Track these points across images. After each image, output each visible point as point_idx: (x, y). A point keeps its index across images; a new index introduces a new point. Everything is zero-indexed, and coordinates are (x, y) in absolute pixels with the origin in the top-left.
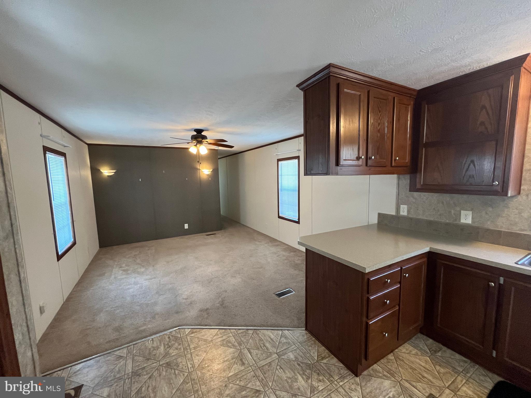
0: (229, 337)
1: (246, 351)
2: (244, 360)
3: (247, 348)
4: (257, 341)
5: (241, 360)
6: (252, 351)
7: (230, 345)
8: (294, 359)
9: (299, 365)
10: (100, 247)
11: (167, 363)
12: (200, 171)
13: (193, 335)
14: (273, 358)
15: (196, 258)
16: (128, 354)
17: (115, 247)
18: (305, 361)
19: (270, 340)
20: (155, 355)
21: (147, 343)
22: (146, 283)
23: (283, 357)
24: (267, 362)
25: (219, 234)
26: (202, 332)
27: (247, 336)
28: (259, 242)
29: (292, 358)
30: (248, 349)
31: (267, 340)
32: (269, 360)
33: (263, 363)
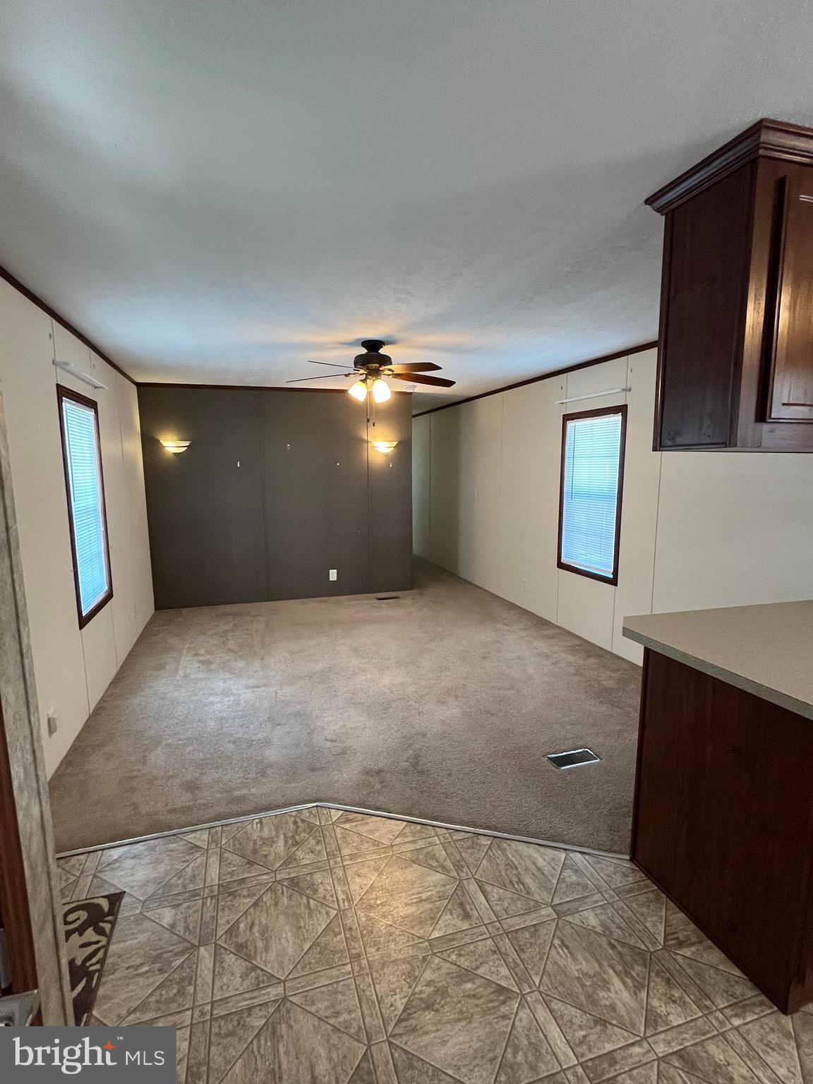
0: (431, 844)
1: (473, 887)
2: (468, 907)
3: (475, 879)
4: (502, 867)
5: (461, 905)
6: (489, 888)
7: (435, 864)
8: (599, 930)
9: (613, 947)
10: (156, 608)
11: (292, 879)
12: (370, 445)
13: (347, 826)
14: (543, 916)
15: (355, 650)
16: (211, 844)
17: (185, 611)
18: (631, 942)
19: (533, 868)
20: (266, 856)
21: (249, 827)
22: (247, 695)
23: (569, 918)
24: (527, 924)
25: (407, 598)
26: (367, 823)
27: (476, 851)
28: (505, 624)
29: (594, 927)
30: (478, 881)
31: (527, 869)
32: (531, 920)
33: (514, 923)
